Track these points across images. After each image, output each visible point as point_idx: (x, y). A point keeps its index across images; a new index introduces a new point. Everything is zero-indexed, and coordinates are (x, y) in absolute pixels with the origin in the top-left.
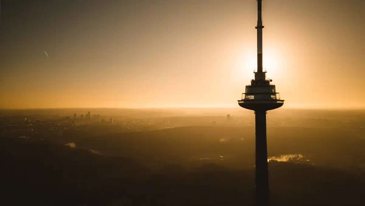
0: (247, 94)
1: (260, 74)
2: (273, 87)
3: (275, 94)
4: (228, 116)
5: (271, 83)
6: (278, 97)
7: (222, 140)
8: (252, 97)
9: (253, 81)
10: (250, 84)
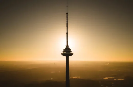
0: (64, 52)
1: (67, 46)
2: (71, 50)
3: (71, 52)
4: (54, 63)
5: (70, 49)
6: (72, 52)
7: (52, 72)
8: (65, 53)
9: (65, 48)
10: (64, 49)
